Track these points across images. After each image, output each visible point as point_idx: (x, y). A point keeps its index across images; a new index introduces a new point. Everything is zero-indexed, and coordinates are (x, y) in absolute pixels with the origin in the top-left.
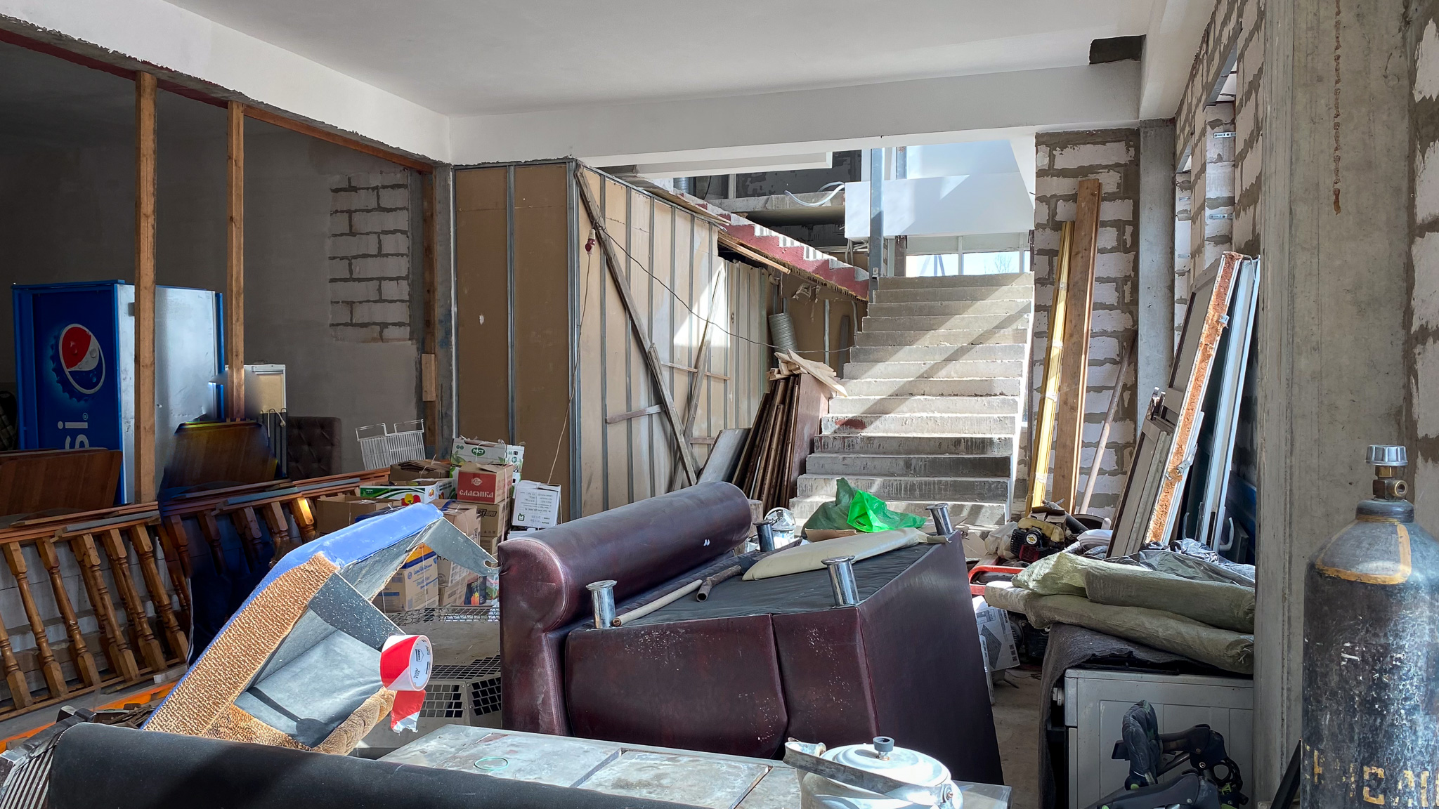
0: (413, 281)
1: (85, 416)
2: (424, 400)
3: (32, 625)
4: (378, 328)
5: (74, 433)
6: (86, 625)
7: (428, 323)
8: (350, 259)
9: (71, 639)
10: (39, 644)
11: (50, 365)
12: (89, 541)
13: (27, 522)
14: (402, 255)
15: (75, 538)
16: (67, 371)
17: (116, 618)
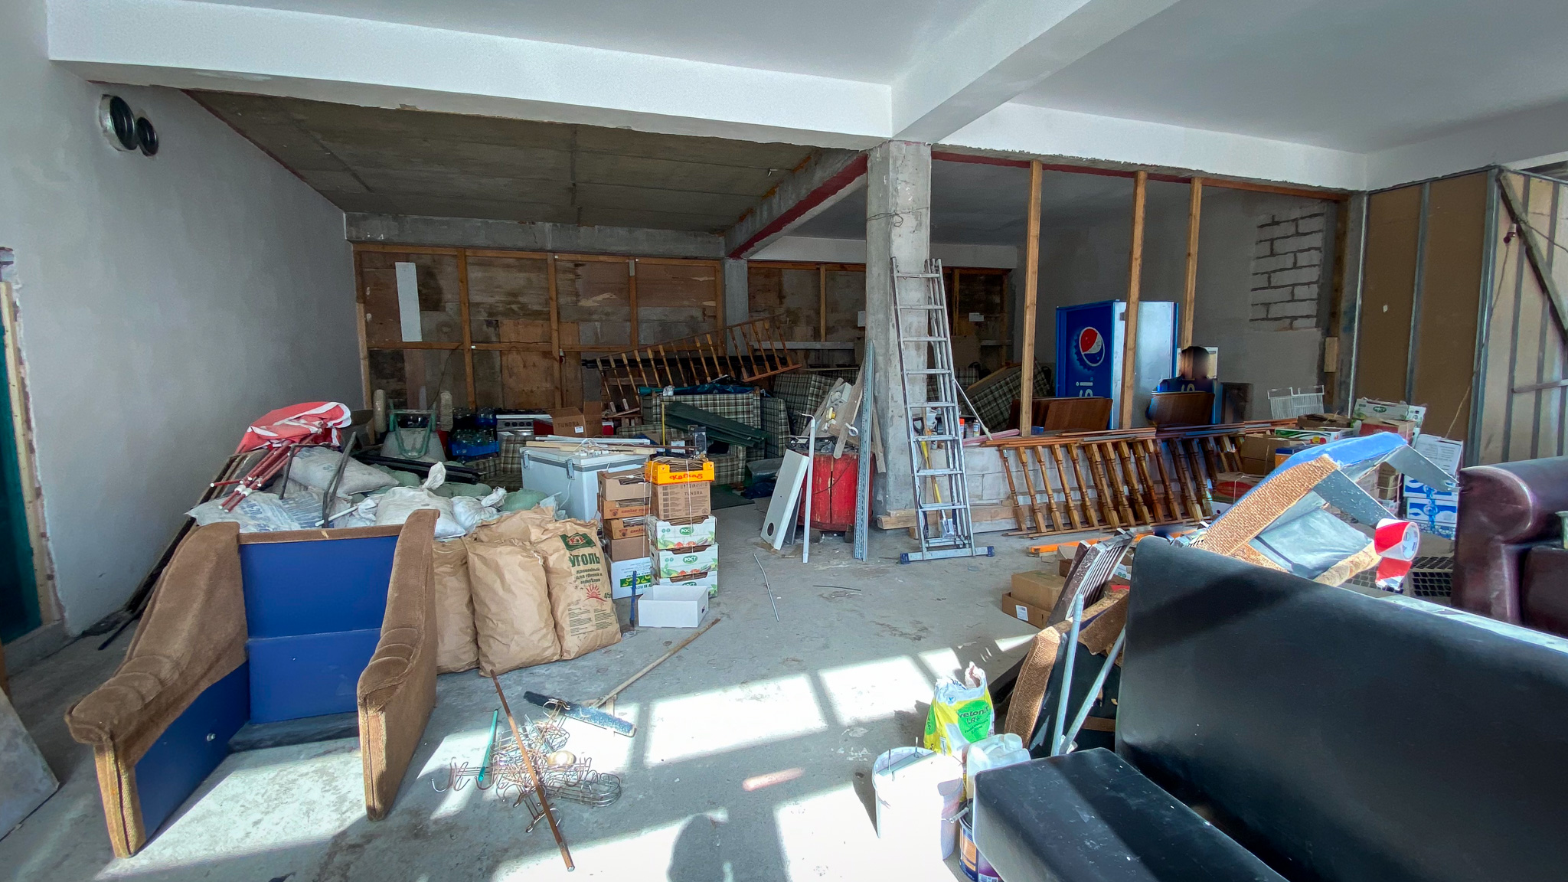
0: (1322, 284)
1: (1092, 379)
2: (1325, 371)
3: (1064, 489)
4: (1288, 321)
5: (1085, 388)
6: (1091, 494)
7: (1334, 315)
8: (1269, 274)
9: (1083, 499)
10: (1067, 500)
11: (1074, 351)
12: (1095, 447)
13: (1064, 434)
14: (1314, 266)
15: (1088, 445)
16: (1083, 354)
17: (1107, 492)
